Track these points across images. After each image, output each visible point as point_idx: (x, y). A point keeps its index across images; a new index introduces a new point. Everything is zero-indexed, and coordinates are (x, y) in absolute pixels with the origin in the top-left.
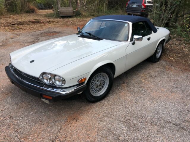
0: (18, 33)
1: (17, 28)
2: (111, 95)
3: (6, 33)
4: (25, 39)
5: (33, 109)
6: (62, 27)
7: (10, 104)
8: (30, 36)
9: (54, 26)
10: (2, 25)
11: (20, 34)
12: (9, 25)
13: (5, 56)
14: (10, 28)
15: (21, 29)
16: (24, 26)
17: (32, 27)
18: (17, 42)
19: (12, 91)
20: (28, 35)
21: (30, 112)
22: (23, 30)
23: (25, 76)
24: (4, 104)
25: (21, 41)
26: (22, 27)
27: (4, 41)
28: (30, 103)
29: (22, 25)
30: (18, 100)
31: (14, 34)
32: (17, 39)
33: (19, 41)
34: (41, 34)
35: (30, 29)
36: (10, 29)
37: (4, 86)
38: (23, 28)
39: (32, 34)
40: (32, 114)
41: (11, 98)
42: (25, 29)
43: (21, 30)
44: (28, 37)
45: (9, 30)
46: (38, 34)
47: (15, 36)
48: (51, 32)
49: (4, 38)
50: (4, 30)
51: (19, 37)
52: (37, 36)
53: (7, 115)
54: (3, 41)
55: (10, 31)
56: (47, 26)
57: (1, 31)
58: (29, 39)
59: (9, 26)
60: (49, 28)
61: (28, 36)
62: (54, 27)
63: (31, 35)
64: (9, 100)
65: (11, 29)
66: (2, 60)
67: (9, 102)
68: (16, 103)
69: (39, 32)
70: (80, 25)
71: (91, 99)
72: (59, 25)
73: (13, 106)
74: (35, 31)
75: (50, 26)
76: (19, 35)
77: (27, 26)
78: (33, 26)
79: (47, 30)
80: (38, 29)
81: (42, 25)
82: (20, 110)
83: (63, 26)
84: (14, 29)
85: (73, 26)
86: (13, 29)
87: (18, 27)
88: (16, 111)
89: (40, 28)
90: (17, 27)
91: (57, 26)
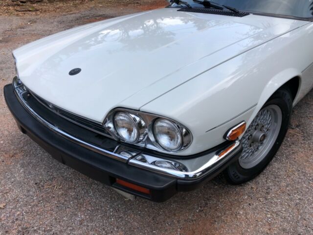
0: (33, 18)
1: (30, 9)
2: (275, 162)
3: (11, 18)
4: (46, 28)
5: (82, 204)
6: (114, 7)
7: (20, 184)
8: (55, 23)
9: (100, 5)
10: (2, 3)
11: (37, 19)
12: (15, 3)
13: (7, 61)
14: (18, 8)
15: (37, 10)
16: (44, 6)
17: (58, 6)
18: (32, 35)
19: (26, 148)
20: (52, 21)
21: (76, 215)
22: (41, 12)
23: (58, 114)
24: (6, 184)
25: (39, 32)
26: (40, 7)
27: (6, 32)
28: (72, 182)
29: (39, 4)
30: (41, 175)
31: (25, 19)
32: (31, 28)
33: (36, 32)
34: (78, 19)
35: (56, 11)
36: (17, 11)
37: (6, 133)
38: (41, 9)
39: (59, 19)
40: (81, 223)
41: (23, 166)
42: (45, 11)
43: (38, 13)
44: (53, 25)
45: (16, 13)
46: (72, 20)
47: (26, 24)
48: (96, 16)
49: (7, 27)
50: (6, 13)
51: (34, 26)
52: (70, 23)
53: (13, 222)
54: (4, 33)
55: (17, 15)
56: (87, 4)
57: (1, 15)
58: (55, 28)
59: (15, 5)
60: (91, 8)
61: (52, 23)
62: (101, 7)
63: (58, 22)
64: (19, 174)
65: (20, 11)
66: (2, 70)
67: (18, 179)
68: (36, 184)
69: (73, 15)
70: (149, 2)
71: (239, 177)
72: (109, 4)
73: (29, 191)
74: (66, 15)
75: (92, 6)
76: (35, 22)
77: (48, 4)
78: (61, 5)
79: (87, 13)
80: (71, 11)
81: (78, 3)
82: (48, 205)
83: (117, 6)
84: (26, 11)
85: (136, 5)
86: (24, 11)
87: (33, 7)
88: (37, 209)
89: (73, 9)
90: (30, 7)
91: (106, 5)
